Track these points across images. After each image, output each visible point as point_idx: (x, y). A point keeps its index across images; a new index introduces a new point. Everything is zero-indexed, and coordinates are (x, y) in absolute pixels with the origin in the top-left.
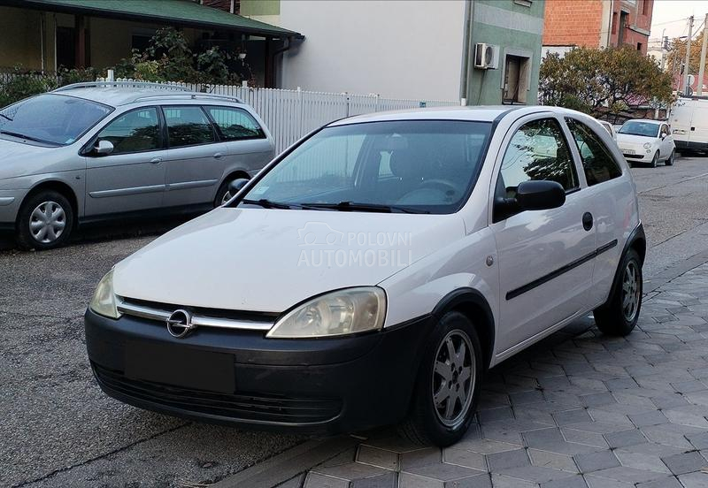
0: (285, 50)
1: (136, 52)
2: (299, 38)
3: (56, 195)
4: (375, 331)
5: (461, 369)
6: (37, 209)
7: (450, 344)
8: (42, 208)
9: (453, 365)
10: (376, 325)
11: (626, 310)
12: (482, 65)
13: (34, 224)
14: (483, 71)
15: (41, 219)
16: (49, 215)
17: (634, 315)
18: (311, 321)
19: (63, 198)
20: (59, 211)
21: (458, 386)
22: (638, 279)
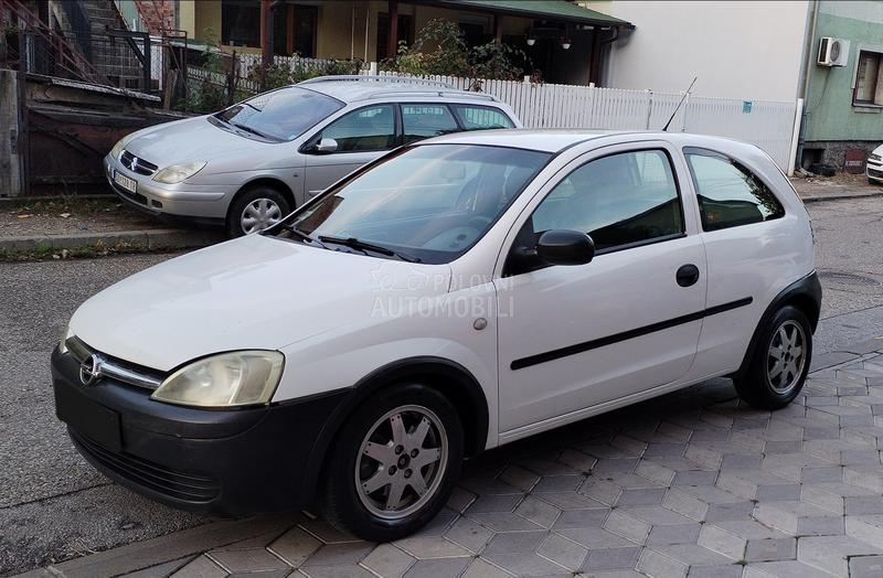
0: (614, 40)
1: (403, 44)
2: (630, 28)
3: (271, 192)
4: (261, 406)
5: (416, 452)
6: (250, 206)
7: (397, 424)
8: (256, 205)
9: (400, 448)
10: (263, 399)
11: (777, 381)
12: (827, 62)
13: (245, 221)
14: (828, 69)
15: (255, 216)
16: (263, 212)
17: (792, 386)
18: (206, 385)
19: (280, 196)
20: (274, 208)
21: (410, 471)
22: (804, 343)
